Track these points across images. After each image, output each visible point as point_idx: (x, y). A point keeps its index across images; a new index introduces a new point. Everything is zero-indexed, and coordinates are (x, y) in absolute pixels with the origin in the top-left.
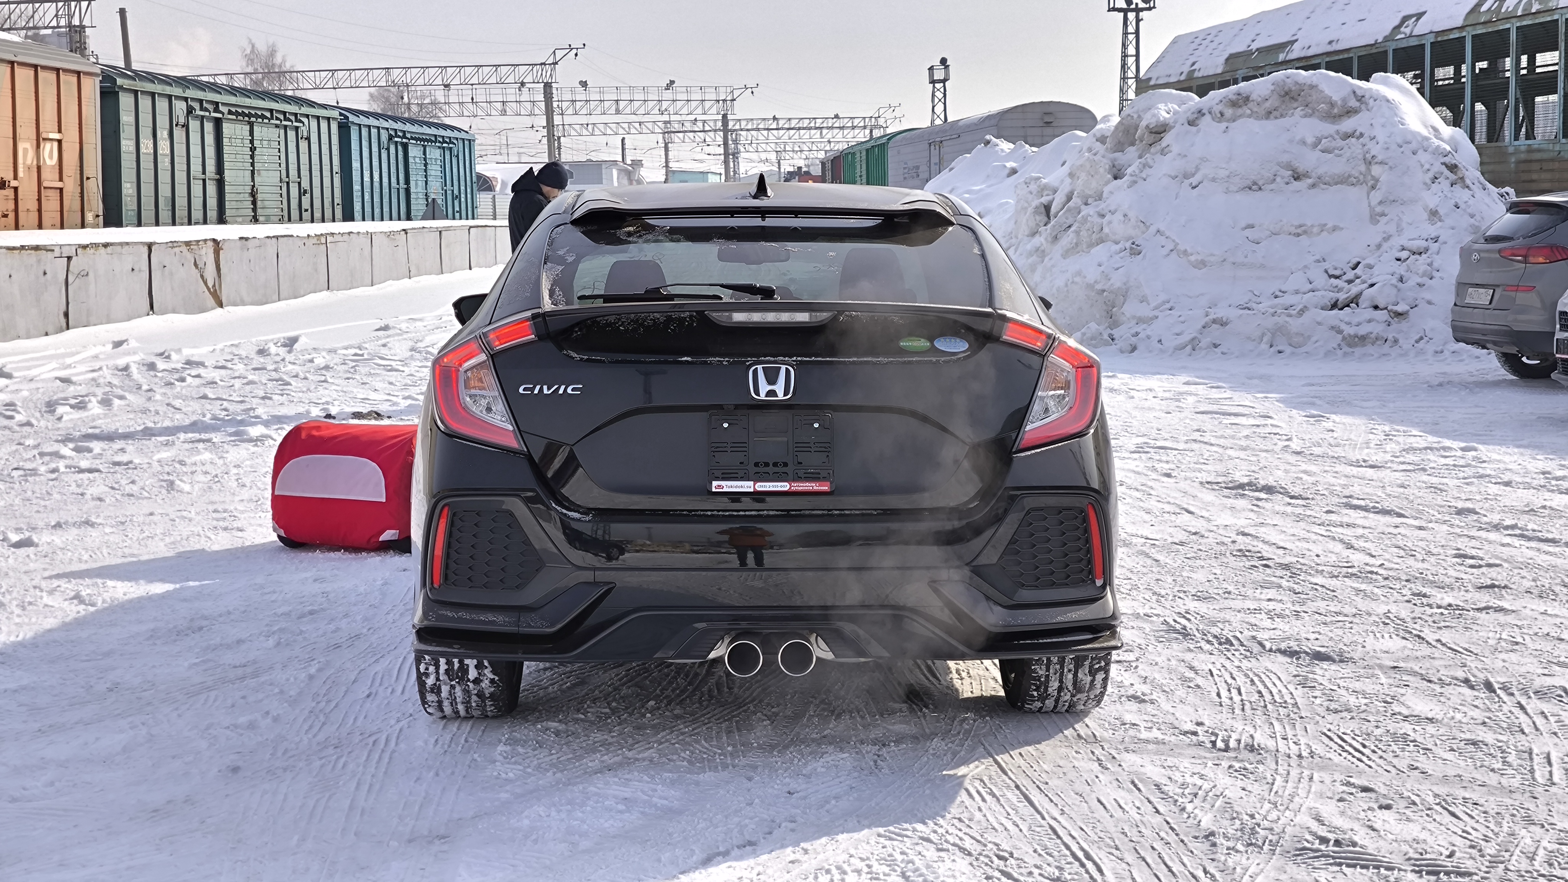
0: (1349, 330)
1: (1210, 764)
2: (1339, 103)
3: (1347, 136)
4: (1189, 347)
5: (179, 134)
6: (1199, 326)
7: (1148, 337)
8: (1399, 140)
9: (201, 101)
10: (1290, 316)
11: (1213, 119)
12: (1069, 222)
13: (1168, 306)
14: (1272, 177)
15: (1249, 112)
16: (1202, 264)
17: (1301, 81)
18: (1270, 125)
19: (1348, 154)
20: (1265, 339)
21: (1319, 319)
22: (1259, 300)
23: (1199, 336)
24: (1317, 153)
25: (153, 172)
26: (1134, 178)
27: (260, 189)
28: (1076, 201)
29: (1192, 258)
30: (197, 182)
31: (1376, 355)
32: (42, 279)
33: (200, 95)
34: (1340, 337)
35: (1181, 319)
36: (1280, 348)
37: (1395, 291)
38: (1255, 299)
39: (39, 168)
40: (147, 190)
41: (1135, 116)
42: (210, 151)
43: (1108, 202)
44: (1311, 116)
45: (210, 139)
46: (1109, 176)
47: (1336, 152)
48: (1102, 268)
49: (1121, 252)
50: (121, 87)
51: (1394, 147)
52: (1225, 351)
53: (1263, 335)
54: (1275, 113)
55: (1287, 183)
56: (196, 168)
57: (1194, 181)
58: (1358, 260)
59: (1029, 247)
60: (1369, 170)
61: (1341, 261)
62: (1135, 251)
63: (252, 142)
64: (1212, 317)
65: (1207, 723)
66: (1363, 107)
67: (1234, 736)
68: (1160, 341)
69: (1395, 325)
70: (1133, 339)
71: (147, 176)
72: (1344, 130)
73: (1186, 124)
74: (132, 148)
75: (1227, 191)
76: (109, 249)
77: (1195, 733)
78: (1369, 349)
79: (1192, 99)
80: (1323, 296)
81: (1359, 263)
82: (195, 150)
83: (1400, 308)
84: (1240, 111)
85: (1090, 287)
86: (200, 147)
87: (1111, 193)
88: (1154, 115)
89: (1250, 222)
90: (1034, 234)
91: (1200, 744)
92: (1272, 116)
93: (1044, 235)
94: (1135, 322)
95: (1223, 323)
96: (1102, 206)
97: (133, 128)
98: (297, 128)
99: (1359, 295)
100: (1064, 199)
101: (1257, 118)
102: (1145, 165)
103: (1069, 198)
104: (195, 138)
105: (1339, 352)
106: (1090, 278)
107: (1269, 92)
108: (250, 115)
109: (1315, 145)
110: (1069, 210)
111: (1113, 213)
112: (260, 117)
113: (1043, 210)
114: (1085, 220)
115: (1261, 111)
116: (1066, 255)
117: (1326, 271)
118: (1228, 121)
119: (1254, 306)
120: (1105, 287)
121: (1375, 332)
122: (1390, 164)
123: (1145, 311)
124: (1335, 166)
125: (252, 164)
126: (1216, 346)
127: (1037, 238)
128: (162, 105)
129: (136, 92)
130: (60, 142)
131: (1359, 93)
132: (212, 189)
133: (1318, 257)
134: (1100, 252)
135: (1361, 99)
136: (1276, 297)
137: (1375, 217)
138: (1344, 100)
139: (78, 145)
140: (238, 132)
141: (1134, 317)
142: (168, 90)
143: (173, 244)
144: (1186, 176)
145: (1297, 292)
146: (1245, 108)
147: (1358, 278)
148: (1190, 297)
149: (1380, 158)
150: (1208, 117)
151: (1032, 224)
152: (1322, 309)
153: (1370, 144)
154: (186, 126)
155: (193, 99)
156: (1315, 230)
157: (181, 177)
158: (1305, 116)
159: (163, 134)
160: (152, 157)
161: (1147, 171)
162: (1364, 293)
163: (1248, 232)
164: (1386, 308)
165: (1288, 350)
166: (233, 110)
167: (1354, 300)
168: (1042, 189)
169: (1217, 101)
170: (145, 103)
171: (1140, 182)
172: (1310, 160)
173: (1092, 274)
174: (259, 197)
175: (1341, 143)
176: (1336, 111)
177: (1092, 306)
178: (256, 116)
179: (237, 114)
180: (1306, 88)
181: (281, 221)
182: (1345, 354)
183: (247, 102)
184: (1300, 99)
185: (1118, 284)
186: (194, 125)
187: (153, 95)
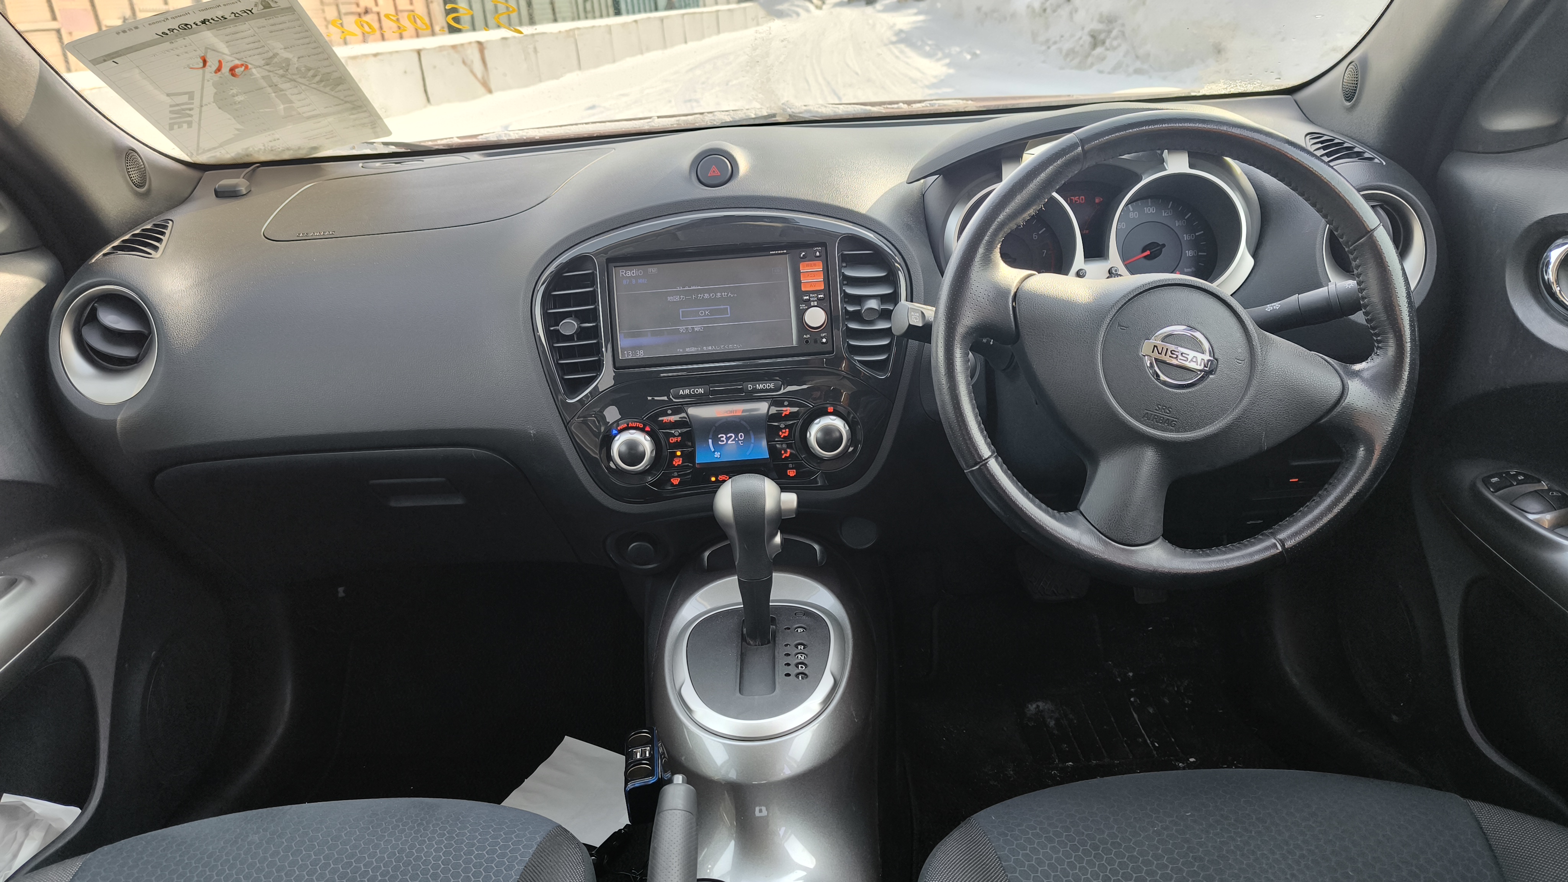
76: (379, 57)
143: (441, 48)
181: (573, 19)
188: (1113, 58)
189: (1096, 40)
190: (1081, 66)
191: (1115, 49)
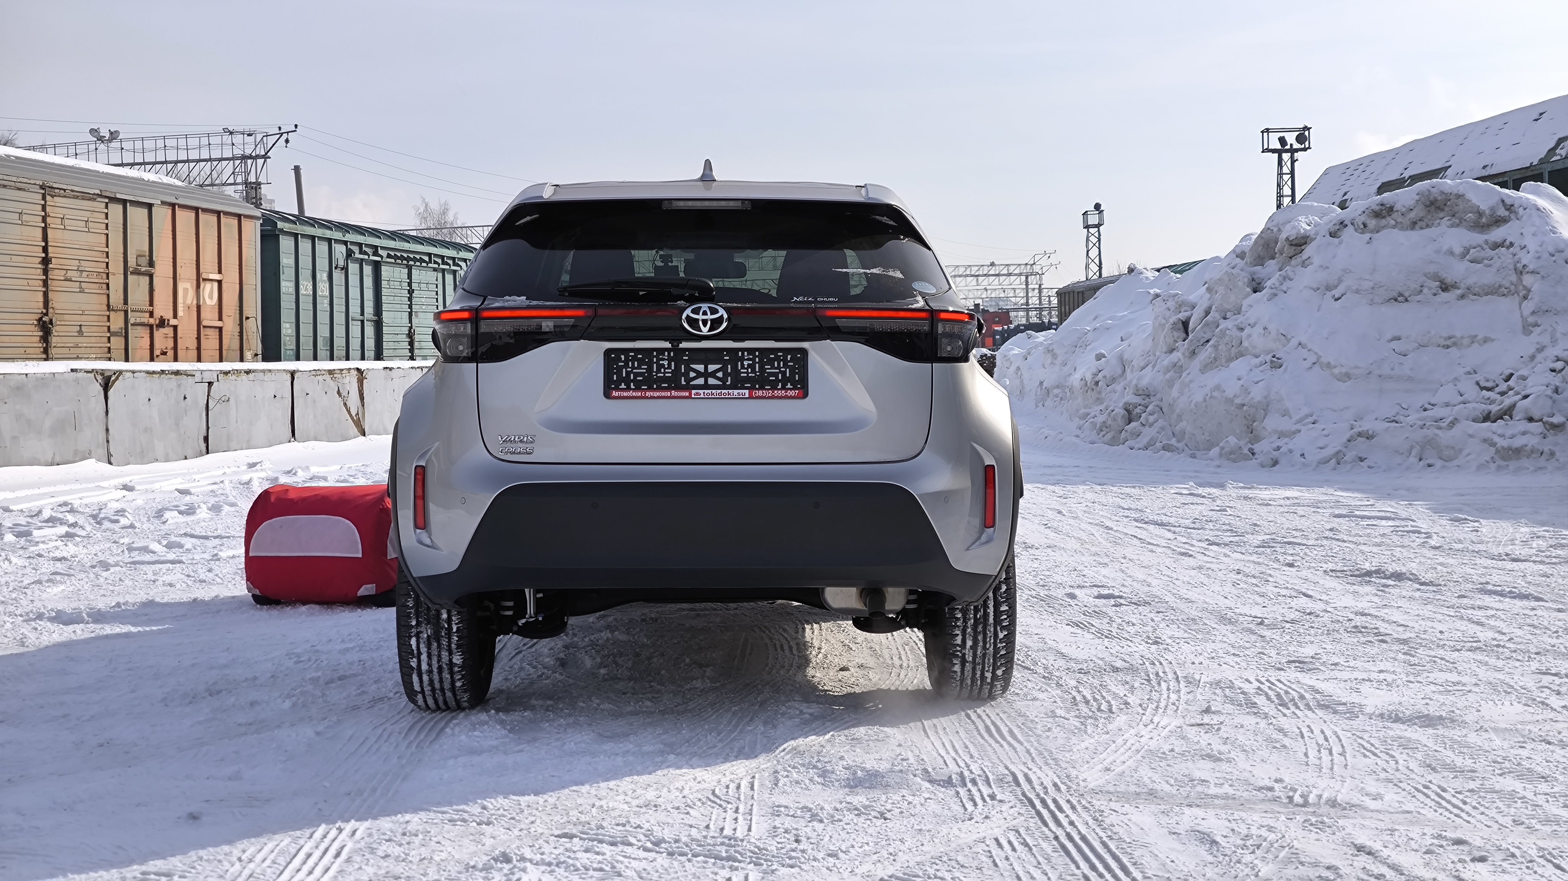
0: (1502, 443)
1: (1283, 817)
2: (1487, 212)
3: (1496, 246)
4: (1334, 460)
5: (338, 276)
6: (1345, 440)
7: (1291, 451)
8: (1551, 249)
9: (360, 245)
10: (1440, 428)
11: (1356, 230)
12: (1207, 337)
13: (1311, 419)
14: (1419, 288)
15: (1393, 222)
16: (1347, 376)
17: (1447, 190)
18: (1416, 236)
19: (1498, 264)
20: (1414, 453)
21: (1470, 432)
22: (1406, 413)
23: (1344, 450)
24: (1466, 264)
25: (312, 313)
26: (1274, 291)
27: (417, 330)
28: (1214, 315)
29: (1336, 371)
30: (355, 323)
31: (1532, 468)
32: (183, 403)
33: (360, 239)
34: (1493, 450)
35: (1325, 432)
36: (1430, 461)
37: (1550, 402)
38: (1403, 412)
39: (199, 307)
40: (306, 330)
41: (1275, 230)
42: (369, 294)
43: (1247, 315)
44: (1458, 225)
45: (368, 282)
46: (1248, 289)
47: (1486, 262)
48: (1241, 382)
49: (1261, 365)
50: (282, 230)
51: (1546, 256)
52: (1372, 465)
53: (1412, 448)
54: (1420, 224)
55: (1435, 295)
56: (354, 309)
57: (1337, 293)
58: (1511, 371)
59: (1166, 363)
60: (1521, 281)
61: (1493, 372)
62: (1276, 364)
63: (410, 284)
64: (1356, 430)
65: (1287, 780)
66: (1512, 216)
67: (1315, 792)
68: (1302, 455)
69: (1551, 438)
70: (1274, 453)
71: (306, 317)
72: (1493, 240)
73: (1328, 236)
74: (292, 290)
75: (1372, 303)
76: (251, 376)
77: (1271, 789)
78: (1525, 462)
79: (1334, 211)
80: (1474, 409)
81: (1512, 375)
82: (354, 292)
83: (1555, 420)
84: (1383, 222)
85: (1229, 401)
86: (358, 289)
87: (1251, 306)
88: (1294, 228)
89: (1397, 334)
90: (1172, 351)
91: (1276, 800)
92: (1417, 227)
93: (1182, 350)
94: (1276, 436)
95: (1369, 437)
96: (1240, 319)
97: (293, 270)
98: (454, 273)
99: (1513, 406)
100: (1203, 314)
101: (1403, 229)
102: (1285, 278)
103: (1207, 313)
104: (354, 280)
105: (1493, 466)
106: (1229, 393)
107: (1413, 202)
108: (408, 259)
109: (1463, 256)
110: (1207, 324)
111: (1252, 326)
112: (418, 261)
113: (1181, 325)
114: (1223, 334)
115: (1406, 221)
116: (1205, 368)
117: (1478, 383)
118: (1371, 232)
119: (1402, 418)
120: (1243, 402)
121: (1530, 445)
122: (1542, 273)
123: (1286, 425)
124: (1484, 276)
125: (410, 306)
126: (1362, 460)
127: (1175, 353)
128: (322, 248)
129: (296, 236)
130: (220, 282)
131: (1508, 202)
132: (370, 330)
133: (1468, 369)
134: (1239, 366)
135: (1510, 208)
136: (1425, 410)
137: (1527, 328)
138: (1492, 209)
139: (238, 286)
140: (396, 275)
141: (1275, 431)
142: (328, 234)
143: (319, 371)
144: (1328, 288)
145: (1447, 405)
146: (1389, 218)
147: (1511, 389)
148: (1335, 411)
149: (1531, 267)
150: (1350, 228)
151: (1170, 340)
152: (1474, 421)
153: (1521, 254)
154: (345, 269)
155: (352, 243)
156: (1466, 342)
157: (339, 318)
158: (1452, 226)
159: (322, 276)
160: (311, 298)
161: (1288, 283)
162: (1518, 405)
163: (1394, 345)
164: (1541, 420)
165: (1439, 463)
166: (392, 253)
167: (1508, 412)
168: (1180, 306)
169: (1360, 212)
170: (305, 246)
171: (1281, 294)
172: (1458, 270)
173: (1232, 389)
174: (417, 338)
175: (1490, 253)
176: (1484, 220)
177: (1231, 421)
178: (415, 259)
179: (396, 257)
180: (1452, 197)
182: (1499, 468)
183: (406, 246)
184: (1446, 209)
185: (1258, 398)
186: (353, 268)
187: (313, 238)
188: (1148, 433)
189: (1130, 416)
190: (1113, 442)
191: (1151, 425)
